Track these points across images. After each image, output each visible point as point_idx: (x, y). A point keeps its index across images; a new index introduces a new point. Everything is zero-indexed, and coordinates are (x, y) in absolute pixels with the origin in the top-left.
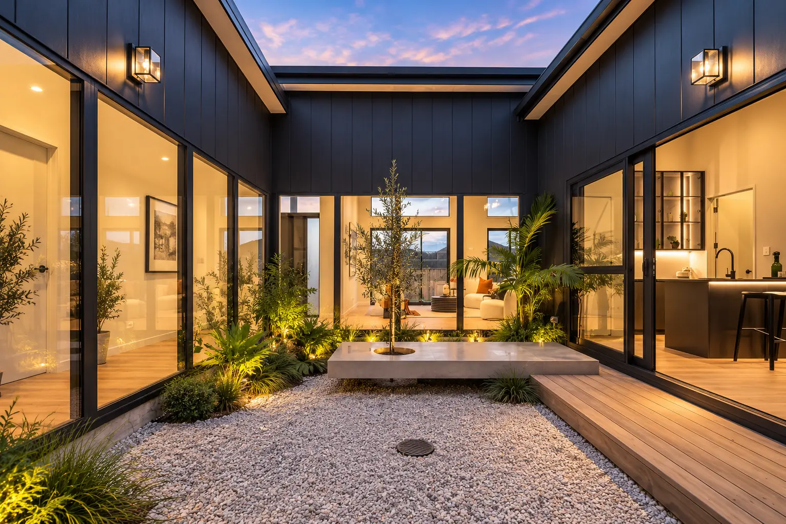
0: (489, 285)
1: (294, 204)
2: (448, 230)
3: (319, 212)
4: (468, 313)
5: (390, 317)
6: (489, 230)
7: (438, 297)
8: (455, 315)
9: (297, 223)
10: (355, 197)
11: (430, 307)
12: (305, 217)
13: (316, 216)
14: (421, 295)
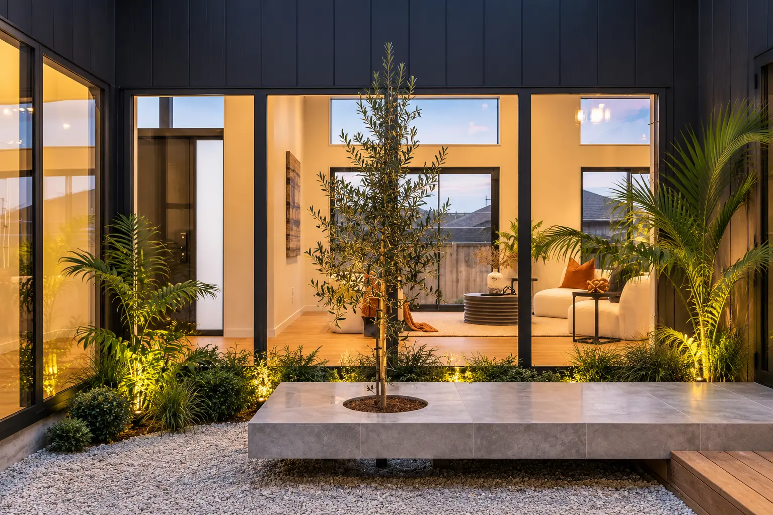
0: (588, 273)
1: (166, 111)
2: (494, 172)
3: (221, 126)
4: (540, 327)
5: (375, 335)
6: (584, 169)
7: (478, 295)
8: (512, 331)
9: (173, 149)
10: (298, 99)
11: (461, 316)
12: (191, 138)
13: (217, 135)
14: (439, 293)
